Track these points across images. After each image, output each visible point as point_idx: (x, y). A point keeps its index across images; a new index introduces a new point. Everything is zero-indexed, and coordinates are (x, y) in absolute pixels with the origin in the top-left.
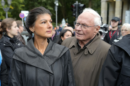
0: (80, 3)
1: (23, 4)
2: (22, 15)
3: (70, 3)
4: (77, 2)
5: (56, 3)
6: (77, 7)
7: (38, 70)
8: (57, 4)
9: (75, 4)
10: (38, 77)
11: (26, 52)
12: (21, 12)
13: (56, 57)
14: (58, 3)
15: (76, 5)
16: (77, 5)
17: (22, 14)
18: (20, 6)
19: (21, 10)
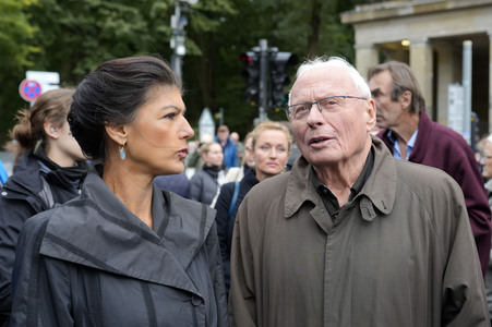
0: (275, 49)
1: (35, 46)
2: (32, 89)
3: (234, 48)
4: (264, 44)
5: (177, 44)
6: (263, 61)
7: (153, 293)
8: (181, 50)
9: (257, 49)
10: (159, 319)
11: (99, 227)
12: (24, 77)
13: (195, 240)
14: (185, 44)
15: (258, 54)
16: (264, 54)
17: (31, 85)
18: (21, 51)
19: (26, 69)
